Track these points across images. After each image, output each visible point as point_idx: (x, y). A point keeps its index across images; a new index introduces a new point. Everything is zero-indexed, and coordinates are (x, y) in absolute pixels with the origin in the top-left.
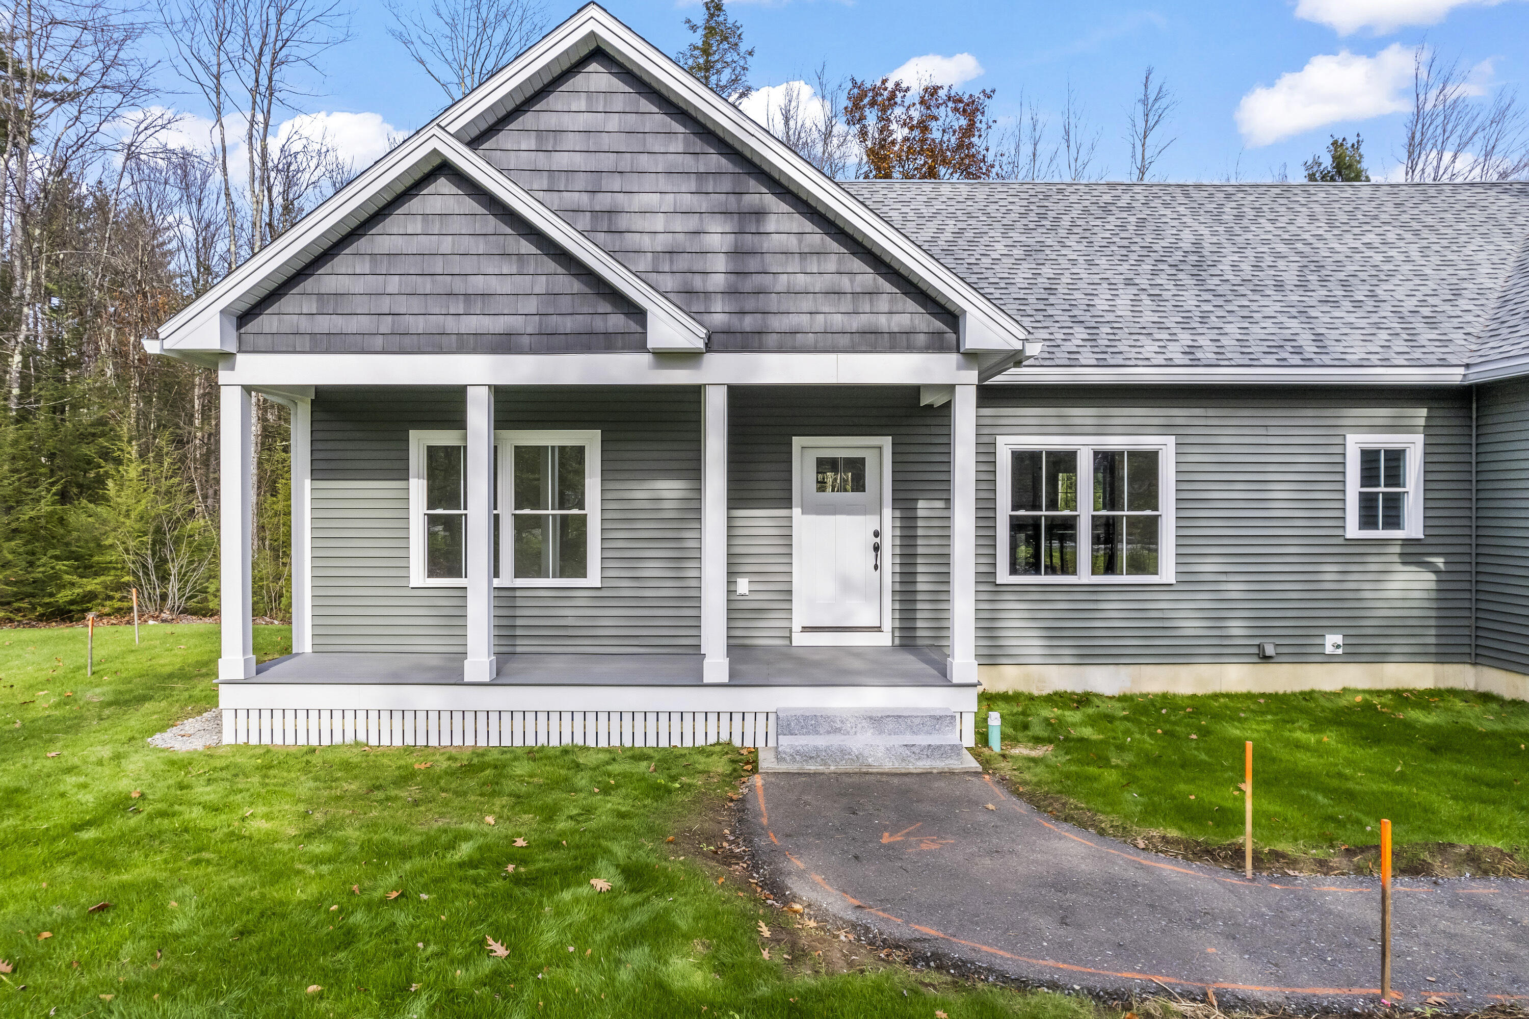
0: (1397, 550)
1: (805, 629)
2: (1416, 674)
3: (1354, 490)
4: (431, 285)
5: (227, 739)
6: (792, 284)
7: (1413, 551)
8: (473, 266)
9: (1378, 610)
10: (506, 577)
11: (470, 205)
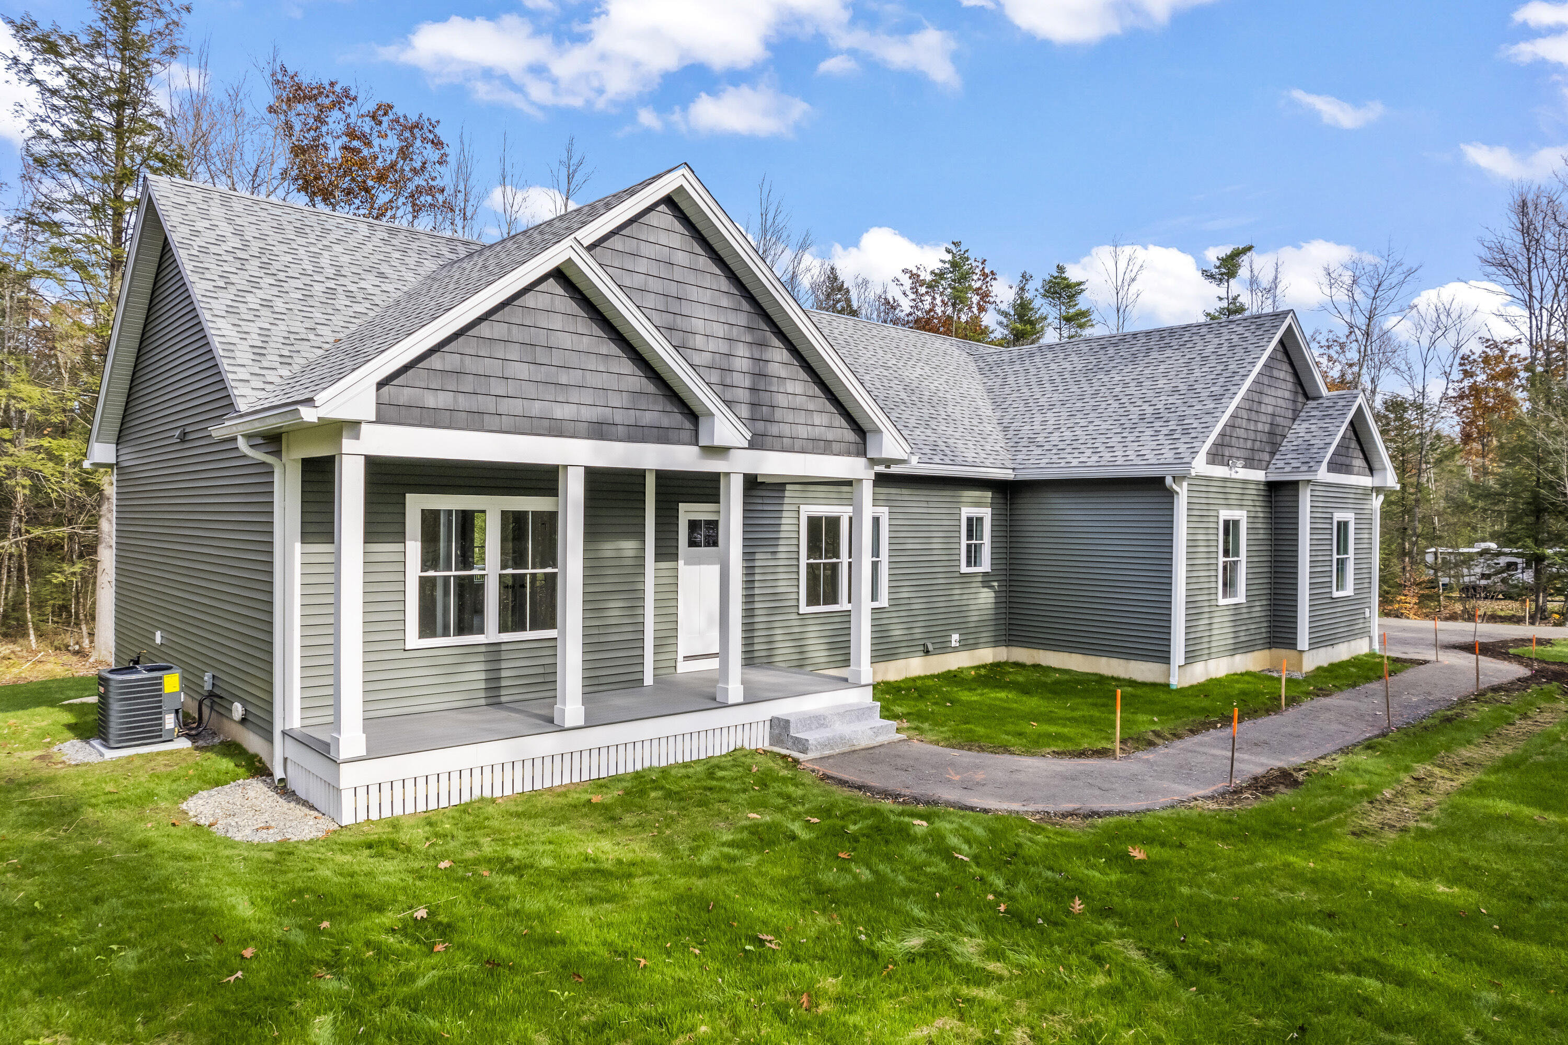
0: (980, 579)
1: (687, 658)
2: (987, 655)
3: (964, 542)
4: (541, 374)
5: (347, 819)
6: (781, 400)
7: (986, 580)
8: (574, 360)
9: (974, 617)
10: (491, 633)
11: (572, 307)
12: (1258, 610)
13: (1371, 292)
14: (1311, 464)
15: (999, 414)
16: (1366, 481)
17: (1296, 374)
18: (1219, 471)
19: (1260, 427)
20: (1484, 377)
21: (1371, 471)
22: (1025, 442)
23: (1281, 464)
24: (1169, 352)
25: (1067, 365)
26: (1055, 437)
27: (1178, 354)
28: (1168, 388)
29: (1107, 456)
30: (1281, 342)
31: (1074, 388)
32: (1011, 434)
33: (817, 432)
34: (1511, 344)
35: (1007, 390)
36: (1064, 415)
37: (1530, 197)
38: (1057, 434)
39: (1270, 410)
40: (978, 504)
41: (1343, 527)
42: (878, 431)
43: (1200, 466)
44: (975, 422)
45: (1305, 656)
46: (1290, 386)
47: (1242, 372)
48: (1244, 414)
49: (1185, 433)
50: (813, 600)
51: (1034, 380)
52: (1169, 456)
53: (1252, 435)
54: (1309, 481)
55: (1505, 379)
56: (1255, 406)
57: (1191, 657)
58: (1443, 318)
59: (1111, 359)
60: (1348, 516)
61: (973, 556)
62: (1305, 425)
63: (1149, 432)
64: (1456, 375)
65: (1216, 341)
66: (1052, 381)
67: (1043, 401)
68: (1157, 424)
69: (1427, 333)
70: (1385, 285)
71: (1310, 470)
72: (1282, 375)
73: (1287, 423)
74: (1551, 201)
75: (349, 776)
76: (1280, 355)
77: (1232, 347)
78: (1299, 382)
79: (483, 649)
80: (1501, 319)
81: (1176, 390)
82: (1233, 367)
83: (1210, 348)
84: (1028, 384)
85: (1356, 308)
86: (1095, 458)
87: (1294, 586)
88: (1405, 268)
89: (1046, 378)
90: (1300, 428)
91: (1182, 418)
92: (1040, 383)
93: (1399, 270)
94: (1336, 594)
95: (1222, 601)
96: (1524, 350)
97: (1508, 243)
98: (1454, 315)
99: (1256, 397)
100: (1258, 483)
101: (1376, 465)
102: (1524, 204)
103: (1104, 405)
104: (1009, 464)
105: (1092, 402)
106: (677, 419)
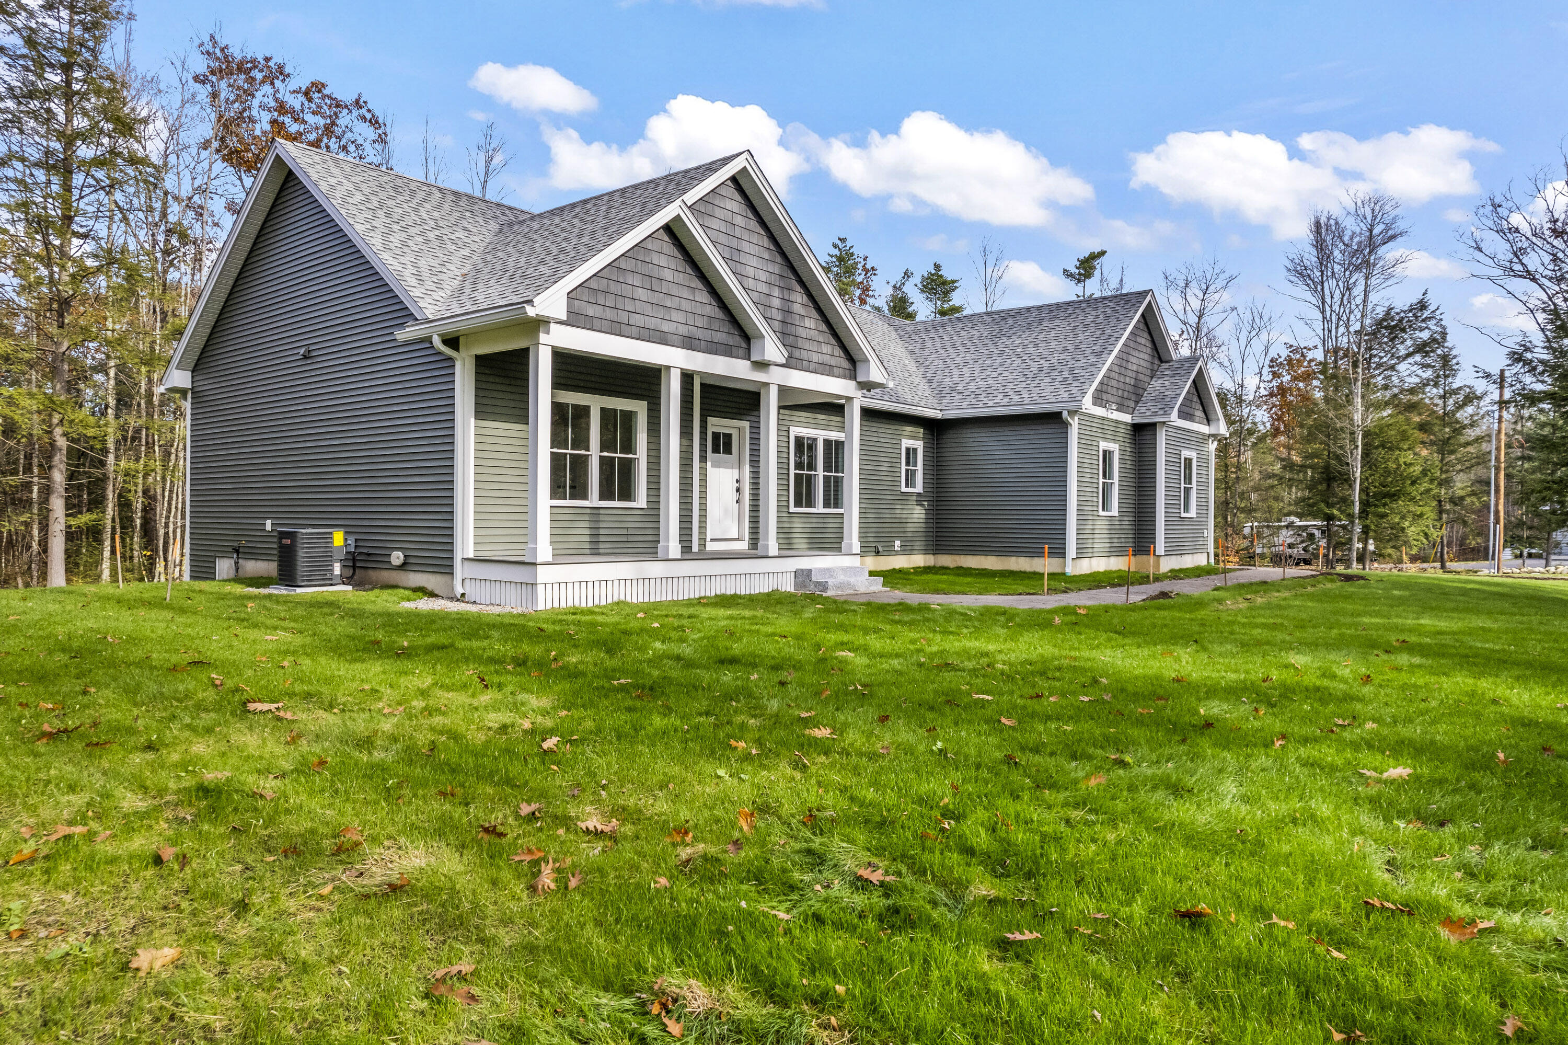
0: (915, 498)
1: (712, 540)
2: (919, 560)
3: (904, 467)
4: (654, 298)
5: (541, 607)
6: (802, 332)
7: (919, 499)
8: (674, 290)
9: (910, 528)
10: (594, 500)
11: (674, 251)
12: (1127, 524)
13: (1201, 296)
14: (1166, 408)
15: (922, 370)
16: (1205, 429)
17: (1153, 341)
18: (1100, 411)
19: (1128, 380)
20: (1289, 377)
21: (1209, 421)
22: (947, 390)
23: (1143, 410)
24: (1057, 322)
25: (975, 332)
26: (972, 386)
27: (1065, 323)
28: (1059, 348)
29: (1016, 398)
30: (1143, 315)
31: (983, 350)
32: (935, 385)
33: (826, 359)
34: (1310, 349)
35: (927, 352)
36: (977, 369)
37: (1323, 220)
38: (973, 384)
39: (1135, 368)
40: (914, 438)
41: (1188, 462)
42: (866, 361)
43: (1087, 403)
44: (906, 375)
45: (1162, 560)
46: (1149, 351)
47: (1116, 335)
48: (1116, 369)
49: (1076, 379)
50: (798, 503)
51: (948, 344)
52: (1064, 396)
53: (1121, 386)
54: (1164, 423)
55: (1304, 380)
56: (1124, 364)
57: (1081, 554)
58: (1257, 320)
59: (1011, 328)
60: (1192, 454)
61: (910, 481)
62: (1160, 381)
63: (1048, 380)
64: (1267, 376)
65: (1094, 313)
66: (964, 345)
67: (958, 360)
68: (1053, 374)
69: (1244, 333)
70: (1211, 289)
71: (1165, 413)
72: (1143, 341)
73: (1147, 379)
74: (1337, 223)
75: (544, 574)
76: (1142, 326)
77: (1107, 317)
78: (1155, 348)
79: (588, 511)
80: (1302, 322)
81: (1065, 349)
82: (1108, 332)
83: (1090, 319)
84: (944, 347)
85: (1188, 308)
86: (1006, 400)
87: (1154, 505)
88: (1227, 275)
89: (959, 342)
90: (1157, 384)
91: (1072, 370)
92: (954, 346)
93: (1222, 276)
94: (1183, 515)
95: (1101, 513)
96: (1319, 355)
97: (1306, 256)
98: (1266, 318)
99: (1125, 356)
100: (1126, 424)
101: (1212, 417)
102: (1318, 224)
103: (1009, 361)
104: (937, 406)
105: (999, 360)
106: (737, 340)
